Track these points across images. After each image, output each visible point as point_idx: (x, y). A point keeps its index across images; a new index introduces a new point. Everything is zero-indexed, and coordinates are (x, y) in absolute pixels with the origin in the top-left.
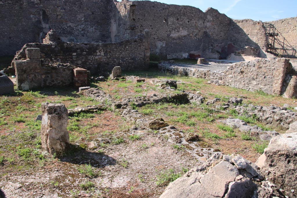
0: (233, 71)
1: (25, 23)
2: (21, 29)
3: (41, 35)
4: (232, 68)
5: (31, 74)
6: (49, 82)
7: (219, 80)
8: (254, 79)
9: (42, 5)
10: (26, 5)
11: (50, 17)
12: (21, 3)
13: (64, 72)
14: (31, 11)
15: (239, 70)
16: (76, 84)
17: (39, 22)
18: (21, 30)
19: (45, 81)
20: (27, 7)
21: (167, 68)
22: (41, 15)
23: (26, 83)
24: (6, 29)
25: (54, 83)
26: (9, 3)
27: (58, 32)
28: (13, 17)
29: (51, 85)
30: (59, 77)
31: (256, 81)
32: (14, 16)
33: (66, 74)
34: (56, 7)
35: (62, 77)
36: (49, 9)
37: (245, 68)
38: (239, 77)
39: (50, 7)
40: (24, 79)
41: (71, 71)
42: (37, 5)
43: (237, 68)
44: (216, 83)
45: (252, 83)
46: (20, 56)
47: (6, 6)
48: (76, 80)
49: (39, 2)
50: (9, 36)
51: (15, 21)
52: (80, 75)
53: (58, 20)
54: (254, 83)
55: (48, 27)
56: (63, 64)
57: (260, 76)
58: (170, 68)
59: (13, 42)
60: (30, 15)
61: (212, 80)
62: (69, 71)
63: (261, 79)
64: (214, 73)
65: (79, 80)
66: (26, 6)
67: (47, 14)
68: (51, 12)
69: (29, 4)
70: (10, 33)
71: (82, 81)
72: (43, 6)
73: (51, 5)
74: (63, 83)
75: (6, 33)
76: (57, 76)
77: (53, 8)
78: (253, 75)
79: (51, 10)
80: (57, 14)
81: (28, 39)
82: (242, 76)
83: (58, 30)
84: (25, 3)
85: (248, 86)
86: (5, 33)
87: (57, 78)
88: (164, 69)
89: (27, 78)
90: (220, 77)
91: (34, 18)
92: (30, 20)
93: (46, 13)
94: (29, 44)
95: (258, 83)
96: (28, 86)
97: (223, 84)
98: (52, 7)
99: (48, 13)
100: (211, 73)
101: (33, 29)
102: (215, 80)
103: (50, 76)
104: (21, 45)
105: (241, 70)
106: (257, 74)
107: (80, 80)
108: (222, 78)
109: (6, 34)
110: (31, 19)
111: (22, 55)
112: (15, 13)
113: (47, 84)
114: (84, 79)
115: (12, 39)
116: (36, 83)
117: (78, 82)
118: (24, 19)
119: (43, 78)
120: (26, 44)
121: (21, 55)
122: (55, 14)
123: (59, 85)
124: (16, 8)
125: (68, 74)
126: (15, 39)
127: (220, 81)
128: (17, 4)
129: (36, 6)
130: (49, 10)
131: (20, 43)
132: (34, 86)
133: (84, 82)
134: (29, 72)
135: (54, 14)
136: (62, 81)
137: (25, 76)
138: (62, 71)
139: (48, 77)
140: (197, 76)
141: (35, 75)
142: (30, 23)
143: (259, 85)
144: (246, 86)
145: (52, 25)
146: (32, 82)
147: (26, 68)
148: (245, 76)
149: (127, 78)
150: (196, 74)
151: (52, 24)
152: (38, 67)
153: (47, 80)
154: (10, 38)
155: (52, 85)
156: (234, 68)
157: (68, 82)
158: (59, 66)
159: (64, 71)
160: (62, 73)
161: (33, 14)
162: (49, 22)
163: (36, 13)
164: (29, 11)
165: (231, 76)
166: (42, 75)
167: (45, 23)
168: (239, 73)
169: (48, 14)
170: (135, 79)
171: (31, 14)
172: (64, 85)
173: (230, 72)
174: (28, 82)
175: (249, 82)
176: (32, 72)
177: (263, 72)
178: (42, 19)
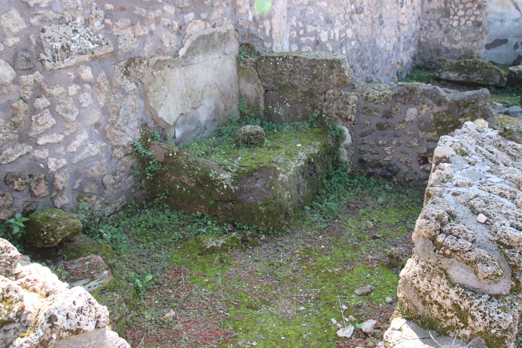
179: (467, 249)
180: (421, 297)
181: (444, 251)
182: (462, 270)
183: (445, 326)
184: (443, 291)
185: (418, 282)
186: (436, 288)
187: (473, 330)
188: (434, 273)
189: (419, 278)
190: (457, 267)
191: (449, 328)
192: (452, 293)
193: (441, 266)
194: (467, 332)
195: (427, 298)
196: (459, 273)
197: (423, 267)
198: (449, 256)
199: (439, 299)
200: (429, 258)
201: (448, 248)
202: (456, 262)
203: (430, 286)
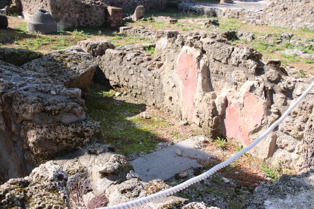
0: (274, 8)
4: (273, 5)
5: (65, 12)
6: (83, 22)
7: (256, 19)
8: (298, 16)
13: (97, 11)
15: (281, 7)
16: (112, 24)
19: (79, 20)
21: (189, 8)
23: (60, 23)
25: (88, 23)
29: (84, 25)
30: (93, 16)
31: (301, 18)
33: (99, 13)
35: (96, 16)
37: (289, 3)
38: (281, 15)
40: (58, 18)
41: (104, 10)
43: (280, 4)
44: (252, 23)
45: (296, 20)
48: (111, 20)
52: (115, 14)
54: (299, 20)
56: (95, 2)
57: (307, 12)
58: (194, 8)
61: (249, 19)
62: (102, 9)
63: (307, 15)
64: (250, 12)
65: (114, 19)
71: (117, 21)
74: (96, 23)
76: (91, 15)
78: (299, 11)
82: (284, 13)
85: (291, 23)
87: (90, 17)
88: (186, 9)
89: (61, 16)
90: (258, 15)
95: (303, 20)
96: (63, 26)
97: (261, 24)
100: (246, 12)
102: (251, 20)
103: (83, 15)
105: (284, 6)
106: (303, 10)
107: (116, 20)
108: (261, 17)
113: (81, 24)
114: (119, 18)
116: (70, 23)
117: (113, 22)
119: (77, 18)
123: (92, 25)
125: (102, 13)
127: (258, 21)
132: (68, 26)
133: (120, 22)
134: (63, 10)
136: (95, 21)
137: (59, 14)
138: (95, 10)
139: (82, 16)
140: (229, 16)
141: (69, 14)
143: (304, 22)
144: (288, 24)
146: (67, 21)
147: (60, 5)
148: (288, 13)
149: (155, 19)
150: (227, 14)
152: (72, 4)
153: (81, 20)
155: (86, 25)
156: (275, 4)
157: (101, 23)
158: (92, 4)
159: (97, 9)
160: (96, 12)
165: (271, 14)
166: (76, 13)
168: (281, 11)
170: (167, 19)
172: (97, 25)
173: (271, 10)
174: (63, 21)
175: (292, 20)
176: (66, 10)
177: (311, 7)
179: (65, 106)
180: (54, 142)
181: (55, 113)
182: (68, 116)
183: (73, 147)
184: (65, 131)
185: (49, 136)
186: (60, 133)
187: (89, 136)
188: (55, 126)
189: (48, 134)
190: (65, 117)
191: (75, 146)
192: (70, 129)
193: (57, 121)
194: (87, 140)
195: (58, 140)
196: (67, 119)
197: (47, 127)
198: (58, 114)
199: (65, 136)
200: (48, 121)
201: (56, 110)
202: (63, 115)
203: (56, 134)
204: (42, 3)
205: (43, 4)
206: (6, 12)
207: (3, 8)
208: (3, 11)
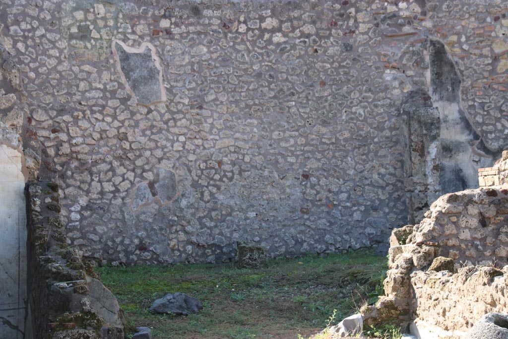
1: (365, 107)
2: (347, 135)
3: (433, 155)
9: (428, 24)
10: (366, 33)
11: (462, 72)
12: (348, 27)
14: (385, 56)
17: (420, 96)
18: (345, 140)
20: (371, 39)
22: (427, 68)
24: (292, 141)
26: (307, 32)
27: (501, 131)
28: (319, 88)
32: (323, 84)
34: (489, 20)
36: (459, 34)
39: (463, 23)
42: (409, 23)
46: (425, 248)
47: (294, 47)
49: (418, 9)
50: (300, 171)
51: (327, 104)
53: (501, 80)
55: (456, 116)
59: (318, 193)
60: (384, 72)
66: (366, 36)
67: (450, 57)
68: (465, 47)
69: (377, 25)
70: (309, 158)
72: (434, 26)
73: (467, 16)
75: (292, 160)
77: (478, 28)
79: (468, 38)
80: (492, 50)
81: (376, 176)
83: (499, 126)
84: (364, 22)
86: (289, 159)
91: (396, 84)
92: (382, 91)
93: (445, 53)
94: (459, 193)
98: (472, 23)
99: (453, 53)
101: (394, 133)
104: (348, 204)
109: (292, 164)
110: (386, 89)
111: (433, 245)
112: (325, 71)
115: (313, 180)
118: (360, 92)
120: (446, 196)
121: (427, 245)
122: (486, 51)
124: (331, 51)
126: (323, 181)
128: (333, 31)
129: (407, 29)
130: (459, 38)
131: (344, 196)
135: (481, 56)
142: (383, 105)
145: (471, 103)
151: (474, 100)
154: (306, 176)
161: (394, 68)
162: (460, 94)
163: (404, 62)
164: (379, 55)
167: (441, 99)
169: (456, 59)
171: (386, 67)
178: (432, 80)
204: (491, 289)
205: (494, 292)
206: (362, 327)
207: (353, 313)
208: (353, 320)
